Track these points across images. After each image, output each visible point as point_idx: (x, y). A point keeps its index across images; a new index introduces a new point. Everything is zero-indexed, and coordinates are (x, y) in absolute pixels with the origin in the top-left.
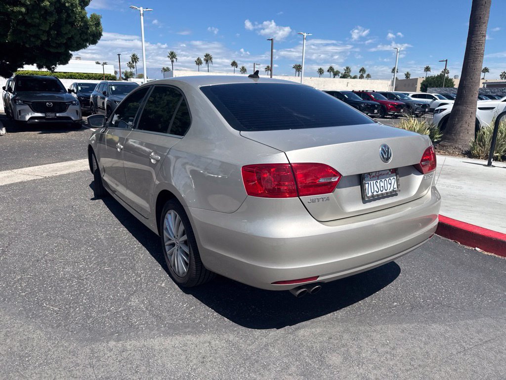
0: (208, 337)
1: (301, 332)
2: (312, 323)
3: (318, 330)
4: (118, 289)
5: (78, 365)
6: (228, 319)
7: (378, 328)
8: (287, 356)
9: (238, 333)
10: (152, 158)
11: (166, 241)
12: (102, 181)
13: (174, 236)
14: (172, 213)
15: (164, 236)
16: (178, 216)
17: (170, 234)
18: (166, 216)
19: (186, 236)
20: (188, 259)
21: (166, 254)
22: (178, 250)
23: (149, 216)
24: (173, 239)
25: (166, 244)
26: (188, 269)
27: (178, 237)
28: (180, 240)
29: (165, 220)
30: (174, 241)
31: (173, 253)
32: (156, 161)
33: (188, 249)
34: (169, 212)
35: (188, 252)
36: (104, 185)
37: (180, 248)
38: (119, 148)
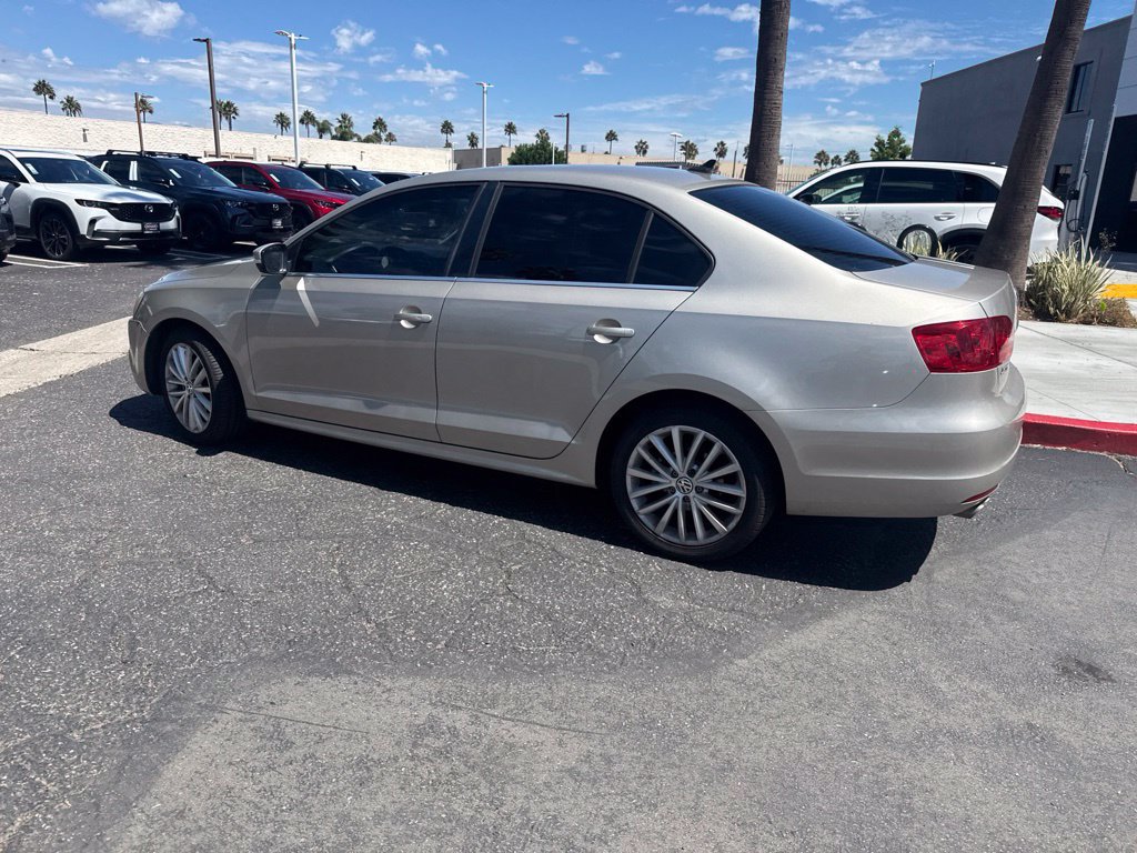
0: (852, 616)
1: (938, 576)
2: (931, 564)
3: (953, 570)
6: (833, 587)
7: (1002, 549)
8: (968, 606)
9: (875, 599)
10: (599, 333)
11: (634, 490)
12: (247, 406)
13: (674, 474)
14: (675, 432)
15: (629, 481)
16: (701, 434)
17: (657, 474)
18: (644, 441)
19: (735, 467)
20: (737, 507)
21: (635, 514)
22: (686, 499)
23: (557, 452)
24: (667, 482)
25: (634, 496)
26: (733, 525)
27: (692, 473)
28: (704, 479)
29: (639, 450)
30: (674, 485)
31: (666, 507)
32: (616, 338)
33: (740, 487)
34: (661, 431)
35: (741, 492)
36: (252, 415)
37: (697, 492)
38: (410, 321)
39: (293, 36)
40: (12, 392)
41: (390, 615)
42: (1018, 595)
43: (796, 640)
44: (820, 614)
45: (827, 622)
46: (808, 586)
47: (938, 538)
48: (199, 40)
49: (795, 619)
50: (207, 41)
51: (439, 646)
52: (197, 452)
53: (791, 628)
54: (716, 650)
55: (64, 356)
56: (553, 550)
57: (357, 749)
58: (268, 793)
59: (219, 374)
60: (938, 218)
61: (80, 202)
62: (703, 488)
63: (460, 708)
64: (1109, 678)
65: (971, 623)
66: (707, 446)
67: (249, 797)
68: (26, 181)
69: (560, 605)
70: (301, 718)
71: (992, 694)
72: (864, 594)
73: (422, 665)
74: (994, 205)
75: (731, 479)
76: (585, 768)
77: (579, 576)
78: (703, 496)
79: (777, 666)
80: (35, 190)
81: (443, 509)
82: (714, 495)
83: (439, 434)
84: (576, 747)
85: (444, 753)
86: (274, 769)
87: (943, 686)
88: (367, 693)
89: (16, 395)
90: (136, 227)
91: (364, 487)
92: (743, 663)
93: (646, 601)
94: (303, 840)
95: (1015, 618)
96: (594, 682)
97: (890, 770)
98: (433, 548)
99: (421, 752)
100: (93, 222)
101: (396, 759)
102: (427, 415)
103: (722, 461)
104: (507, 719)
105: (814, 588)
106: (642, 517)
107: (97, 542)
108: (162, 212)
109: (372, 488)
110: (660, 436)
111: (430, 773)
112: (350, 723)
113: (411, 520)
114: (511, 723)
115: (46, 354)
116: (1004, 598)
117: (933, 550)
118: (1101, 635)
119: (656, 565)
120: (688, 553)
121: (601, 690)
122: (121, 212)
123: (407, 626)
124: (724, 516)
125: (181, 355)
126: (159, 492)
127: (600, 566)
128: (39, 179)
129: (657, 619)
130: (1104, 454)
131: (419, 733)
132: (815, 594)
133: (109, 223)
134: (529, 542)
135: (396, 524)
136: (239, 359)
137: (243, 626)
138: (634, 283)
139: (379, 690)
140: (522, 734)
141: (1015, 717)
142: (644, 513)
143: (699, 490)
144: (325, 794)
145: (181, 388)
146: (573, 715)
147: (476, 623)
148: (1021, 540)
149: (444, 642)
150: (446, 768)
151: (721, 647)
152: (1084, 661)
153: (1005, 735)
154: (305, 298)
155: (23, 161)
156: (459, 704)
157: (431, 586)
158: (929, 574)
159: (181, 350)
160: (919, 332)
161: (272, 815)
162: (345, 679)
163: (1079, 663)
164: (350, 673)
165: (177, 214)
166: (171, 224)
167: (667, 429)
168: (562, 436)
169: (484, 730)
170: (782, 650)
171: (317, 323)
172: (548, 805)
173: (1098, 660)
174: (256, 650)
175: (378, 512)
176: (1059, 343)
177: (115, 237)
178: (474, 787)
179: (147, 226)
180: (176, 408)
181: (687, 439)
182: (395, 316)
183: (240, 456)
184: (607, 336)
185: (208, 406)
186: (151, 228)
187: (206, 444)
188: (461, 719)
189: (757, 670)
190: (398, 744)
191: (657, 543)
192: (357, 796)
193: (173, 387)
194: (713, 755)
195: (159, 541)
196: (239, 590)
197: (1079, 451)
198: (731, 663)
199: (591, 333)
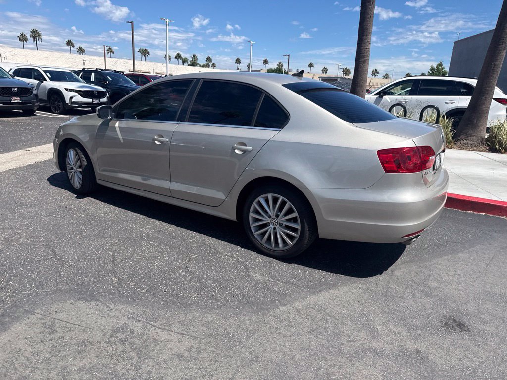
0: (345, 289)
1: (396, 273)
2: (396, 266)
3: (405, 270)
4: (230, 271)
5: (277, 328)
6: (342, 274)
7: (434, 261)
8: (406, 288)
9: (360, 282)
10: (238, 149)
11: (253, 223)
12: (96, 178)
13: (270, 217)
14: (270, 196)
15: (250, 219)
16: (281, 198)
17: (263, 216)
18: (257, 200)
19: (295, 214)
20: (297, 233)
21: (253, 234)
22: (275, 228)
23: (219, 204)
24: (267, 220)
25: (253, 226)
26: (295, 242)
27: (277, 216)
28: (283, 219)
29: (255, 205)
30: (269, 221)
31: (266, 231)
32: (244, 152)
33: (298, 224)
34: (263, 196)
35: (298, 226)
36: (98, 181)
37: (280, 225)
38: (160, 141)
39: (168, 21)
40: (12, 168)
41: (127, 275)
42: (434, 284)
43: (313, 299)
44: (329, 287)
45: (331, 291)
46: (329, 273)
47: (404, 253)
48: (128, 22)
49: (315, 289)
50: (131, 22)
51: (143, 291)
52: (76, 197)
53: (313, 293)
54: (272, 302)
55: (42, 153)
56: (215, 249)
57: (85, 336)
58: (36, 353)
59: (85, 163)
60: (446, 103)
61: (66, 89)
62: (282, 224)
63: (140, 321)
64: (469, 330)
65: (405, 297)
66: (283, 204)
67: (27, 355)
68: (46, 80)
69: (207, 275)
70: (65, 319)
71: (404, 334)
72: (355, 279)
73: (132, 299)
74: (470, 97)
75: (294, 220)
76: (186, 354)
77: (222, 262)
78: (282, 228)
79: (299, 311)
80: (49, 84)
81: (172, 227)
82: (287, 227)
83: (171, 193)
84: (187, 343)
85: (122, 342)
86: (43, 343)
87: (379, 327)
88: (100, 310)
89: (14, 170)
90: (90, 100)
91: (141, 216)
92: (283, 308)
93: (248, 276)
94: (41, 377)
95: (428, 295)
96: (208, 313)
97: (336, 368)
98: (160, 245)
99: (113, 340)
100: (71, 98)
101: (100, 342)
102: (166, 184)
103: (290, 211)
104: (159, 328)
105: (332, 274)
106: (256, 236)
107: (15, 234)
108: (101, 95)
109: (144, 217)
110: (264, 198)
111: (113, 350)
112: (86, 324)
113: (155, 232)
114: (160, 330)
115: (34, 152)
116: (427, 286)
117: (399, 260)
118: (471, 307)
119: (260, 259)
120: (275, 254)
121: (209, 317)
122: (84, 94)
123: (132, 280)
124: (291, 238)
125: (72, 154)
126: (51, 214)
127: (234, 258)
128: (51, 79)
129: (250, 285)
130: (504, 217)
131: (117, 330)
132: (331, 277)
133: (79, 99)
134: (205, 244)
135: (148, 234)
136: (93, 158)
137: (60, 276)
138: (255, 126)
139: (106, 309)
140: (163, 335)
141: (411, 346)
142: (257, 234)
143: (281, 225)
144: (60, 357)
145: (72, 169)
146: (192, 328)
147: (164, 282)
148: (446, 257)
149: (145, 290)
150: (121, 349)
151: (276, 300)
152: (458, 320)
153: (403, 354)
154: (118, 130)
155: (45, 72)
156: (140, 319)
157: (151, 263)
158: (392, 272)
159: (72, 152)
160: (381, 153)
161: (32, 364)
162: (93, 303)
163: (455, 321)
164: (97, 300)
165: (108, 95)
166: (105, 100)
167: (266, 195)
168: (221, 196)
169: (146, 332)
170: (305, 303)
171: (122, 141)
172: (162, 371)
173: (465, 320)
174: (60, 287)
175: (142, 227)
176: (497, 163)
177: (81, 104)
178: (131, 359)
179: (94, 100)
180: (70, 177)
181: (275, 200)
182: (153, 139)
183: (93, 199)
184: (241, 150)
185: (81, 177)
186: (96, 101)
187: (80, 194)
188: (138, 326)
189: (288, 312)
190: (104, 335)
191: (262, 248)
192: (75, 358)
193: (69, 168)
194: (251, 353)
195: (42, 235)
196: (66, 259)
197: (491, 215)
198: (277, 308)
199: (234, 149)
